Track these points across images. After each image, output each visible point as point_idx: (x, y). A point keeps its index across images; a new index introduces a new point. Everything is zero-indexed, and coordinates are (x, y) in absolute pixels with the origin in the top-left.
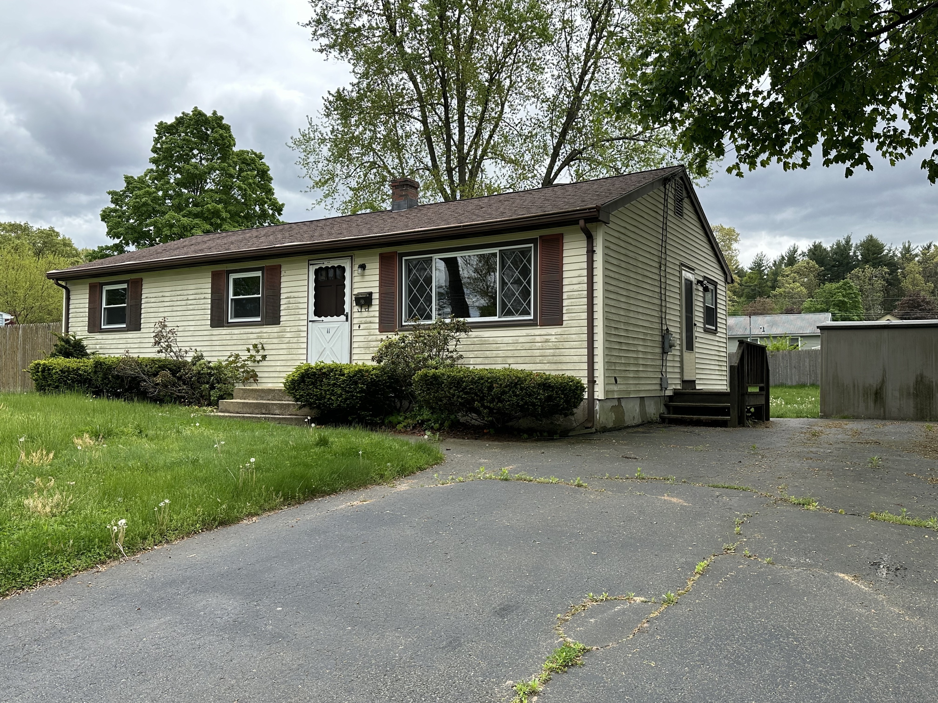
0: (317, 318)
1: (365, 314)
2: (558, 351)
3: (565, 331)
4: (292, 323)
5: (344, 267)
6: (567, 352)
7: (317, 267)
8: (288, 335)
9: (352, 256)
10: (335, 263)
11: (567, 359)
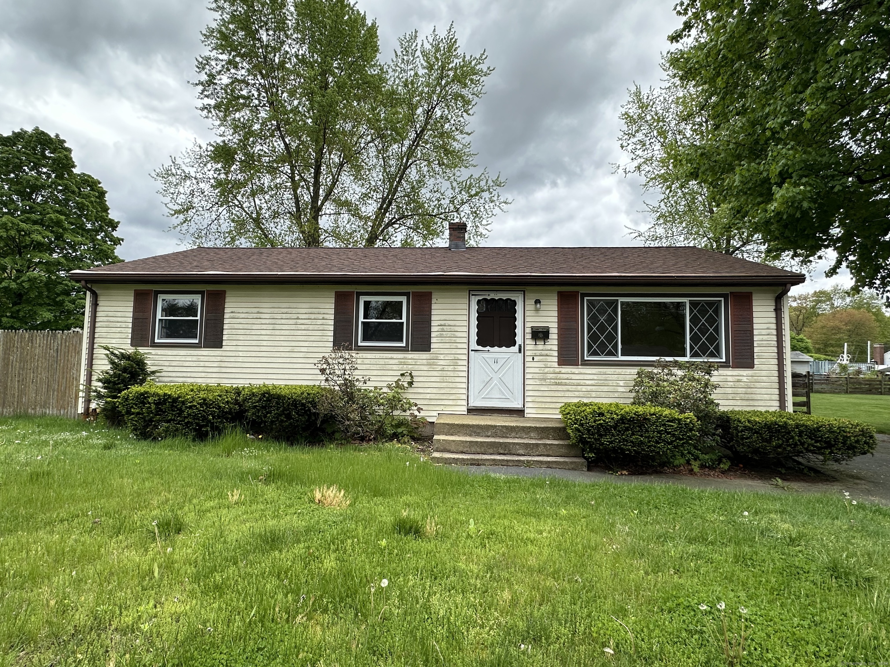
0: (480, 348)
1: (540, 347)
2: (749, 389)
3: (755, 373)
4: (446, 351)
5: (515, 301)
6: (758, 391)
7: (481, 298)
8: (442, 362)
9: (524, 292)
10: (504, 296)
11: (758, 397)
